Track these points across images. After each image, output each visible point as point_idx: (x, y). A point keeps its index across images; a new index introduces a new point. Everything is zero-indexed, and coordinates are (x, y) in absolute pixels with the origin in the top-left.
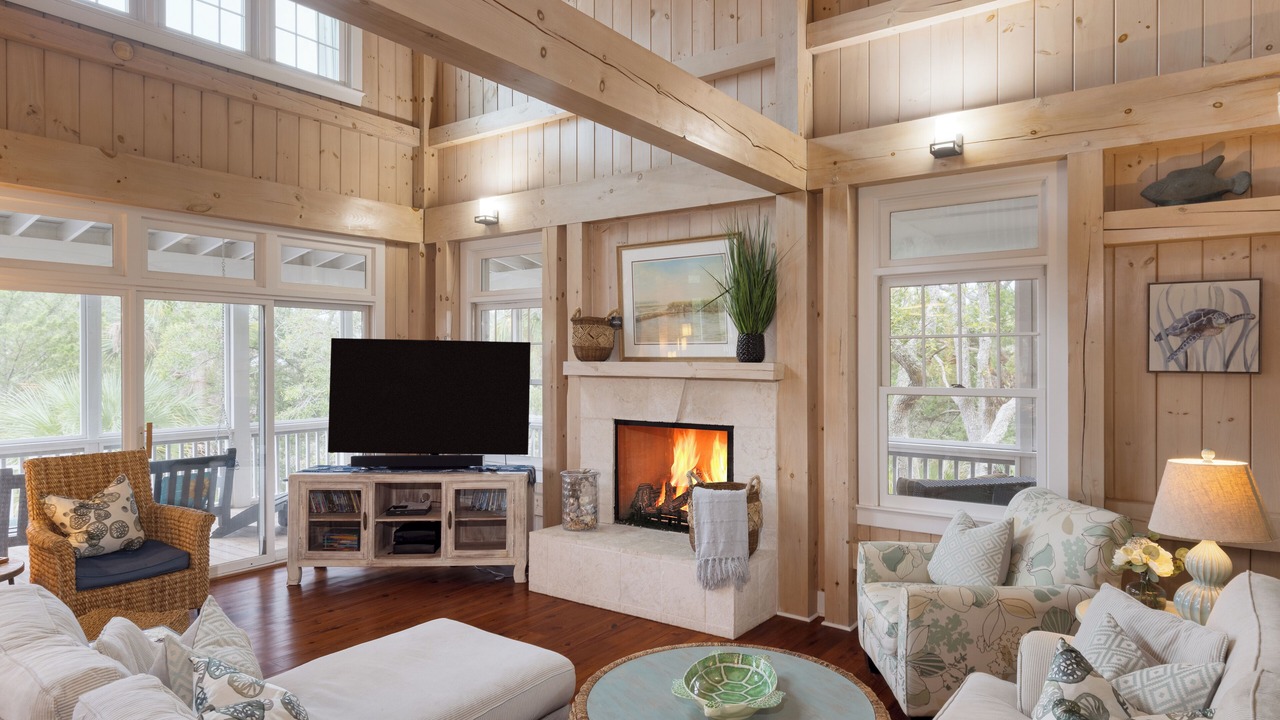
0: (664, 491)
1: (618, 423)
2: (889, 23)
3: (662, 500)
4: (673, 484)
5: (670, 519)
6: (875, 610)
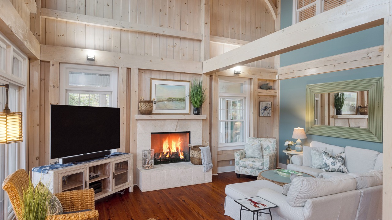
0: (161, 154)
1: (152, 133)
2: (225, 42)
3: (161, 156)
4: (163, 152)
5: (163, 160)
6: (253, 163)
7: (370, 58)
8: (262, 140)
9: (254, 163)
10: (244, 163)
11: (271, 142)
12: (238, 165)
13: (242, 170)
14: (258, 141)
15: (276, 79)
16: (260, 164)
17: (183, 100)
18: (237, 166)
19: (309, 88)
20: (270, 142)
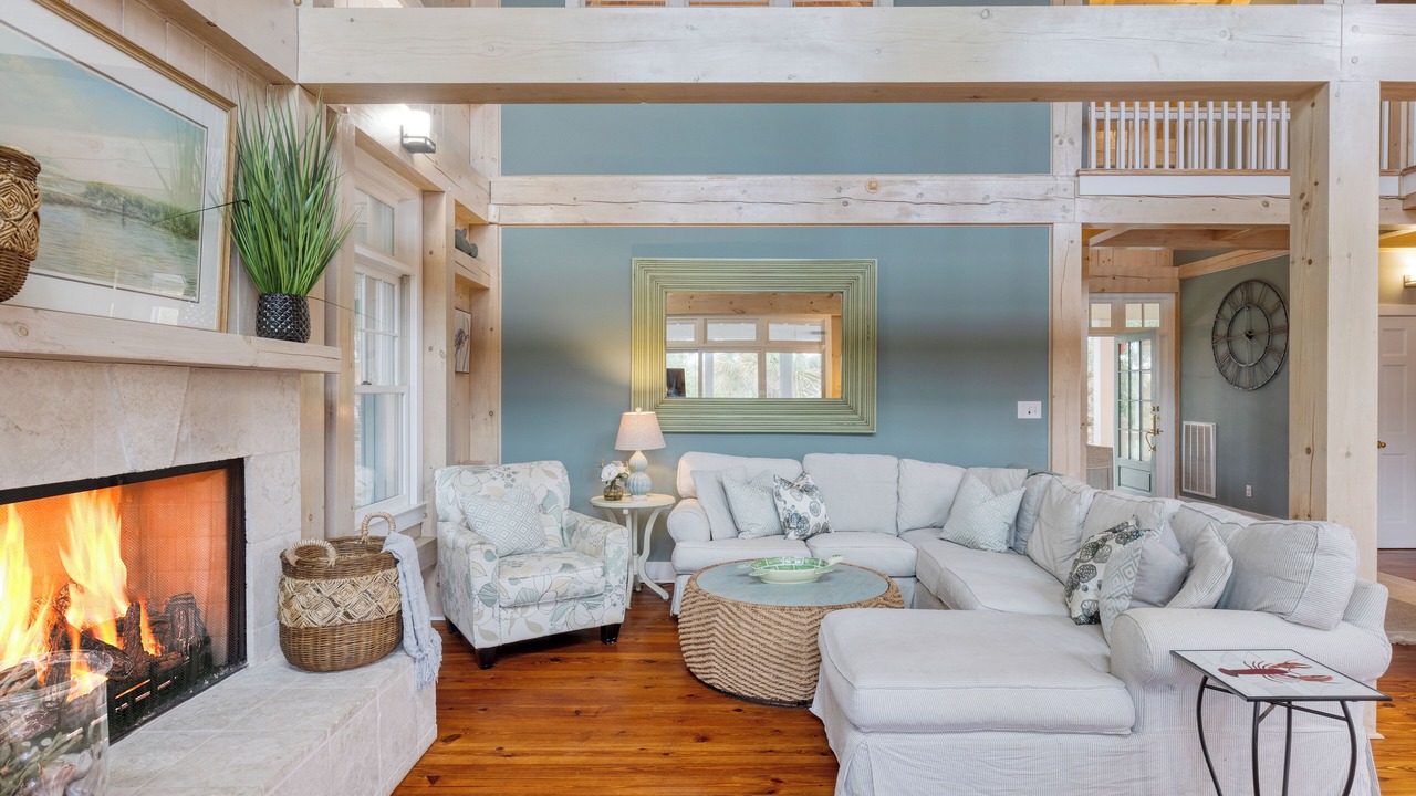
6: (567, 575)
7: (846, 204)
8: (514, 473)
9: (574, 575)
10: (524, 584)
11: (556, 478)
12: (490, 603)
13: (512, 620)
14: (499, 477)
15: (490, 220)
16: (599, 571)
17: (186, 229)
18: (488, 611)
19: (647, 271)
20: (551, 475)
